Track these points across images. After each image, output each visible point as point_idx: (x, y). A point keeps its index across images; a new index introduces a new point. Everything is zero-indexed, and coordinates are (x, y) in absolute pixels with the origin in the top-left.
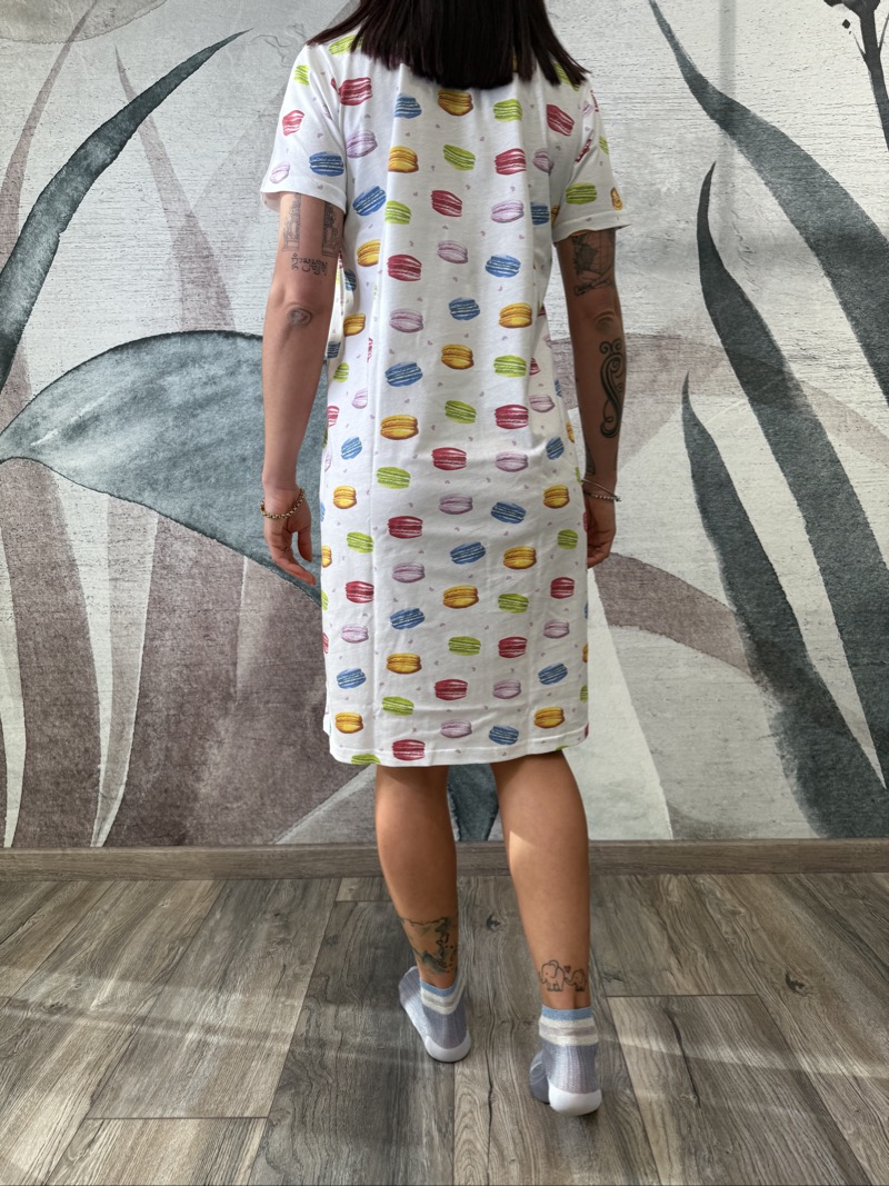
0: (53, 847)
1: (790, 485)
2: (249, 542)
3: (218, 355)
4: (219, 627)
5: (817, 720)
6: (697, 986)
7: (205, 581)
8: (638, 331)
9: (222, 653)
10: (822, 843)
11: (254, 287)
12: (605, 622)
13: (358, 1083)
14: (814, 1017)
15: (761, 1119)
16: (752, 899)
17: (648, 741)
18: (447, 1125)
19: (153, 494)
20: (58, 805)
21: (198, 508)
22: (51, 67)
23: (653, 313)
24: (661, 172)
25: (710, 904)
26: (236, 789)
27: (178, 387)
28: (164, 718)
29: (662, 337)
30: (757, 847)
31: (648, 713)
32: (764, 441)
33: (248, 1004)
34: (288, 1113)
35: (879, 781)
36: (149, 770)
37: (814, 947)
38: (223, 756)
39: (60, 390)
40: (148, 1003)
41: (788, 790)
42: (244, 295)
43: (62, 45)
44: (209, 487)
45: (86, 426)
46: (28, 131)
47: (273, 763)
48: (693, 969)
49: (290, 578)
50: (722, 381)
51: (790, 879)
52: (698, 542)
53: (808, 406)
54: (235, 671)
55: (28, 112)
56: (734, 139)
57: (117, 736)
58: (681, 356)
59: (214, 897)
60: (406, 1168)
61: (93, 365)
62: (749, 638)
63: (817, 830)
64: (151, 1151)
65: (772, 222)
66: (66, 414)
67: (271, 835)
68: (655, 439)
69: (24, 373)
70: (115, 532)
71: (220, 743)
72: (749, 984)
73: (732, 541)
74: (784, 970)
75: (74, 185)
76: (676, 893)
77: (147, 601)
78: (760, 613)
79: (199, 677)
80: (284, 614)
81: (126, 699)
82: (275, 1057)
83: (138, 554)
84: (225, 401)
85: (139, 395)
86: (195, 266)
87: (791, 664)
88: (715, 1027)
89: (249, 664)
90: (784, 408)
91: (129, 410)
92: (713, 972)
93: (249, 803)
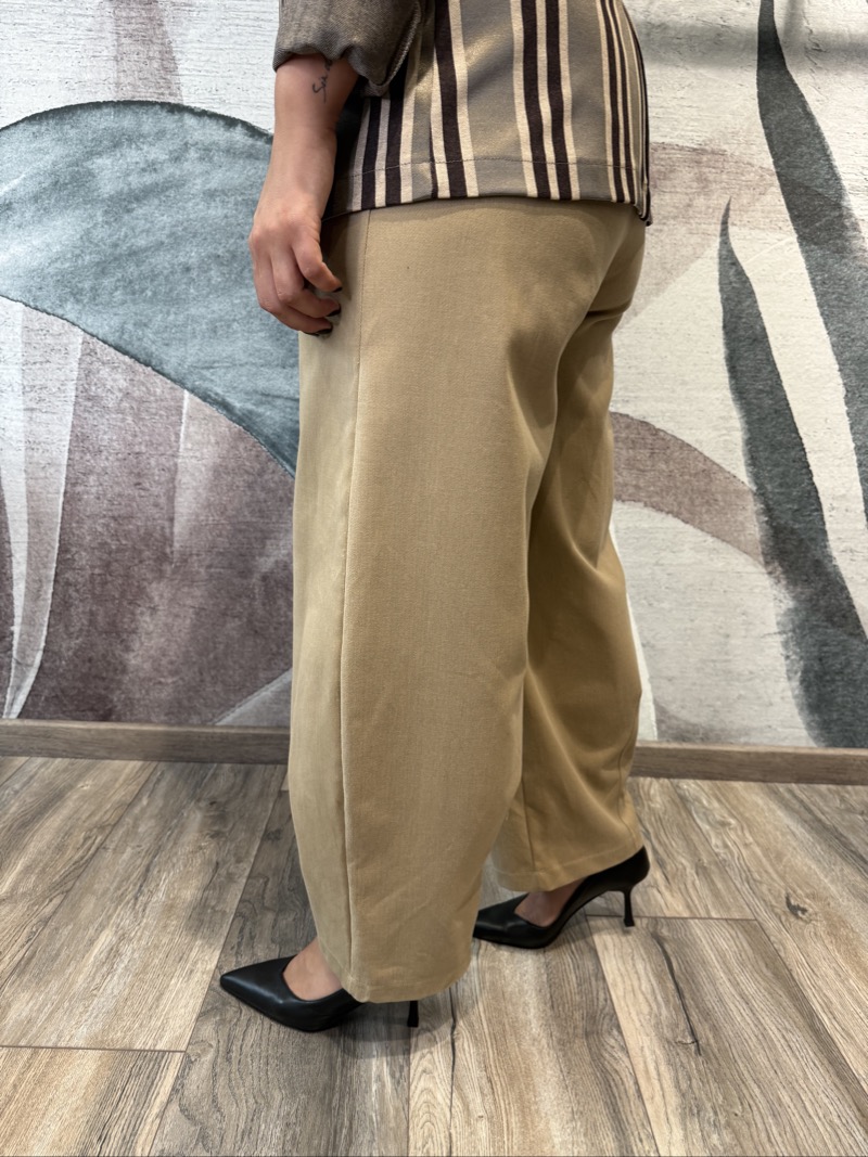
1: (833, 346)
3: (160, 135)
4: (153, 475)
5: (830, 619)
6: (688, 907)
7: (137, 417)
8: (675, 141)
9: (156, 505)
10: (817, 751)
11: (208, 48)
14: (819, 946)
15: (772, 1072)
16: (741, 809)
17: (642, 632)
18: (402, 1068)
19: (76, 307)
21: (130, 327)
23: (697, 120)
25: (697, 813)
26: (172, 663)
27: (109, 172)
28: (87, 577)
29: (703, 152)
30: (748, 753)
31: (644, 601)
32: (810, 289)
33: (172, 906)
34: (211, 1046)
36: (70, 635)
37: (813, 866)
38: (156, 625)
40: (54, 902)
41: (789, 694)
42: (194, 57)
44: (144, 301)
47: (215, 636)
48: (682, 887)
49: (239, 421)
50: (769, 212)
51: (781, 790)
52: (722, 406)
54: (172, 527)
57: (34, 595)
58: (724, 176)
59: (142, 780)
60: (351, 1124)
61: (4, 137)
62: (767, 522)
63: (815, 739)
64: (38, 1090)
67: (210, 716)
68: (683, 278)
70: (32, 351)
71: (154, 610)
72: (745, 906)
73: (760, 407)
74: (784, 892)
76: (658, 799)
77: (68, 438)
78: (782, 494)
79: (129, 532)
80: (232, 464)
81: (43, 553)
82: (198, 974)
83: (58, 380)
84: (167, 193)
85: (61, 180)
86: (133, 14)
87: (809, 555)
88: (711, 956)
89: (189, 521)
90: (838, 252)
91: (49, 199)
92: (705, 891)
93: (186, 678)
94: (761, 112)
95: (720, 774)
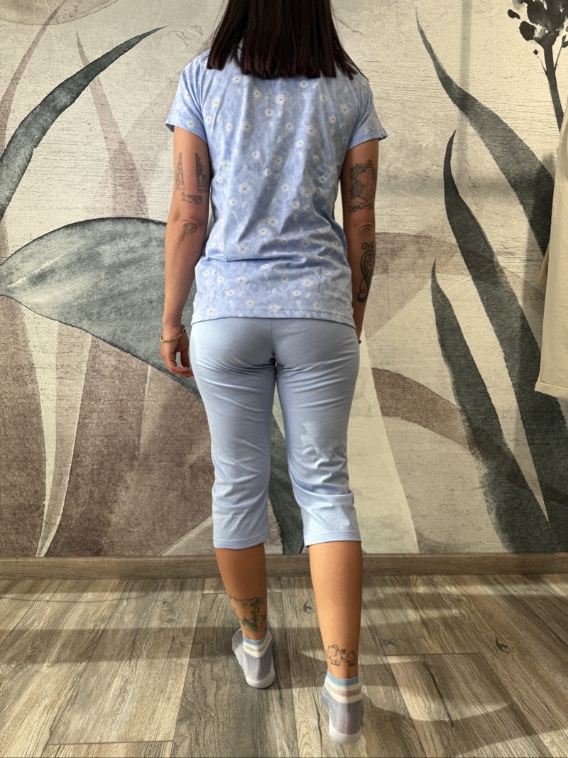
0: (10, 557)
1: (496, 332)
2: (152, 356)
3: (137, 234)
4: (129, 411)
5: (508, 478)
6: (442, 648)
7: (122, 380)
8: (405, 232)
9: (131, 428)
10: (509, 555)
11: (162, 191)
12: (380, 413)
13: (231, 716)
14: (516, 667)
15: (492, 734)
16: (468, 591)
17: (405, 490)
18: (293, 742)
19: (89, 322)
20: (14, 529)
21: (119, 332)
22: (32, 40)
23: (415, 221)
24: (422, 134)
25: (443, 594)
26: (137, 519)
27: (109, 253)
28: (89, 471)
29: (420, 237)
30: (470, 558)
31: (405, 472)
32: (481, 303)
33: (152, 663)
34: (187, 737)
35: (545, 517)
36: (78, 505)
37: (510, 622)
38: (128, 497)
39: (29, 251)
40: (83, 663)
41: (490, 522)
42: (155, 196)
43: (41, 27)
44: (127, 319)
45: (45, 276)
46: (15, 80)
47: (162, 502)
48: (438, 637)
50: (456, 265)
51: (491, 579)
52: (438, 365)
53: (508, 283)
54: (139, 440)
55: (15, 68)
56: (467, 117)
57: (58, 482)
58: (432, 249)
59: (121, 590)
61: (52, 236)
62: (469, 426)
63: (507, 547)
65: (489, 169)
66: (32, 267)
67: (159, 550)
68: (414, 300)
69: (4, 239)
70: (62, 346)
71: (127, 488)
72: (474, 646)
73: (459, 365)
74: (494, 637)
75: (45, 118)
76: (421, 588)
77: (82, 393)
78: (475, 410)
79: (115, 444)
80: (174, 404)
81: (64, 458)
82: (173, 699)
83: (77, 362)
84: (140, 263)
85: (82, 257)
86: (123, 175)
87: (493, 443)
88: (457, 674)
89: (149, 436)
90: (493, 284)
91: (75, 266)
92: (451, 639)
93: (145, 528)
94: (448, 217)
95: (455, 571)
